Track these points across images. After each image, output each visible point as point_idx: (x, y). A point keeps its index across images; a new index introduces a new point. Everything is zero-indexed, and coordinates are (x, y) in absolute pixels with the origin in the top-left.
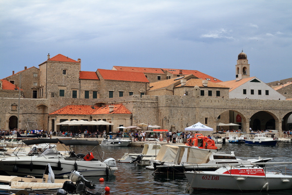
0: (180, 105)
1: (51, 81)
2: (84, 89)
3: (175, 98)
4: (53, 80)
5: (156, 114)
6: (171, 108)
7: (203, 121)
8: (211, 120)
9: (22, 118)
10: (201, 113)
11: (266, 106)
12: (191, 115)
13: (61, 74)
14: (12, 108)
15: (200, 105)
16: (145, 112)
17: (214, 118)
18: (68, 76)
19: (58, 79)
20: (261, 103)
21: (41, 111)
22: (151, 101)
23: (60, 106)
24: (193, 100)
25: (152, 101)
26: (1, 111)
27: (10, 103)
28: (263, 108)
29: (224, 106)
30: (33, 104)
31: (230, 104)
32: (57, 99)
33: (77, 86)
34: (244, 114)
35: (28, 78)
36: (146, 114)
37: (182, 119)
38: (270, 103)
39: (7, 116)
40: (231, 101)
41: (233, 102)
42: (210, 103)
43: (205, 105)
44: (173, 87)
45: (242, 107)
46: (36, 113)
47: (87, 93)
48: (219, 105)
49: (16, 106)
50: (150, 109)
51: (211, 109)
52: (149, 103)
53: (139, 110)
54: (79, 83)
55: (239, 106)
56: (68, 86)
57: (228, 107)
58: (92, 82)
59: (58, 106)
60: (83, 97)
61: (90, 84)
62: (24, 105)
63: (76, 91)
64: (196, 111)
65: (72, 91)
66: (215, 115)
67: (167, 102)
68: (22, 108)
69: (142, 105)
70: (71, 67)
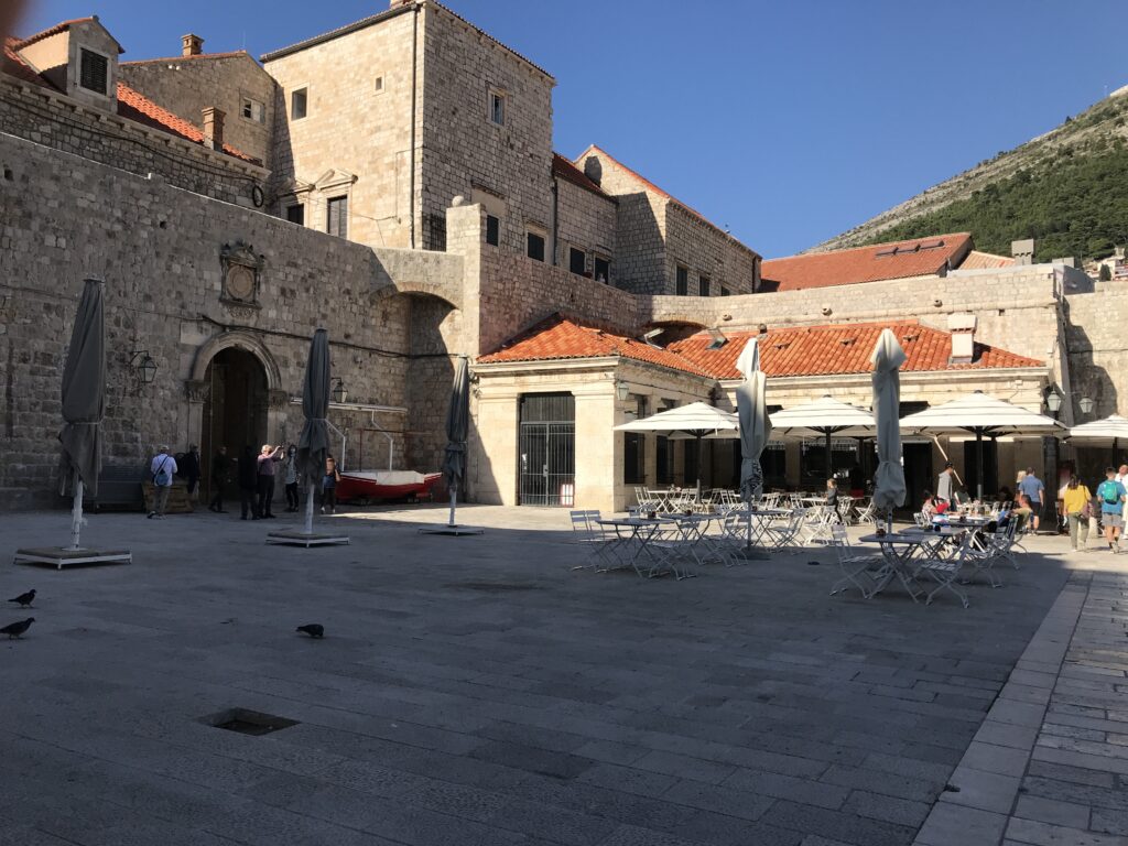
2: (567, 237)
13: (485, 117)
14: (223, 280)
18: (512, 141)
19: (472, 140)
21: (395, 338)
27: (212, 237)
30: (353, 280)
33: (546, 208)
39: (185, 347)
46: (369, 345)
47: (577, 263)
49: (253, 268)
54: (553, 197)
56: (512, 202)
61: (588, 218)
62: (301, 272)
63: (541, 242)
65: (527, 234)
70: (520, 85)
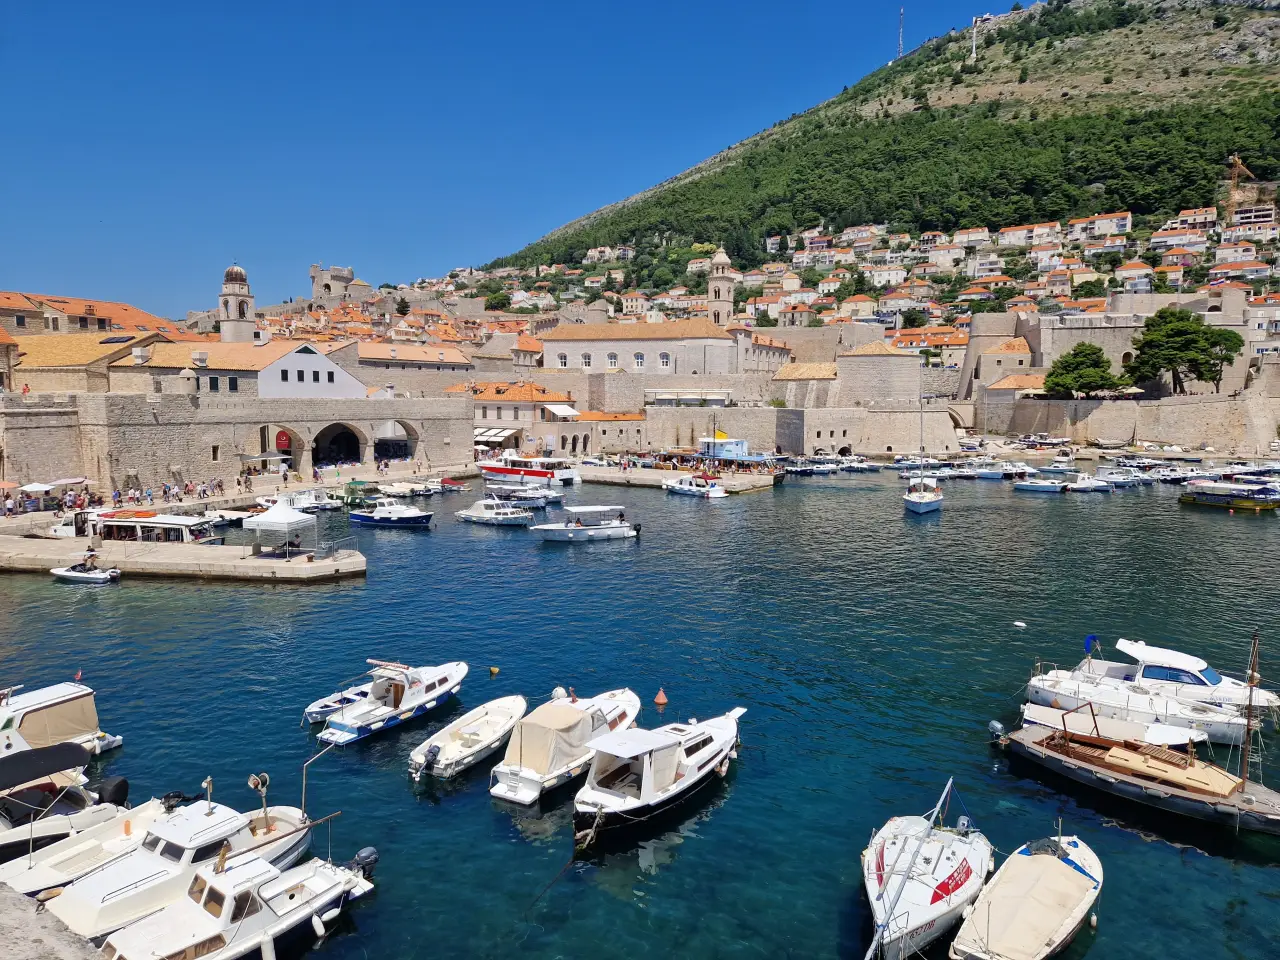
0: (150, 418)
3: (132, 401)
5: (74, 442)
7: (207, 455)
8: (227, 451)
10: (202, 436)
11: (344, 413)
15: (198, 416)
16: (41, 441)
17: (233, 445)
20: (334, 407)
24: (181, 404)
28: (338, 417)
34: (301, 433)
36: (46, 446)
37: (154, 455)
38: (353, 405)
42: (222, 410)
43: (212, 416)
44: (106, 364)
45: (296, 416)
48: (244, 415)
50: (56, 430)
51: (225, 426)
53: (23, 435)
55: (290, 414)
57: (264, 419)
64: (189, 431)
66: (235, 438)
67: (112, 411)
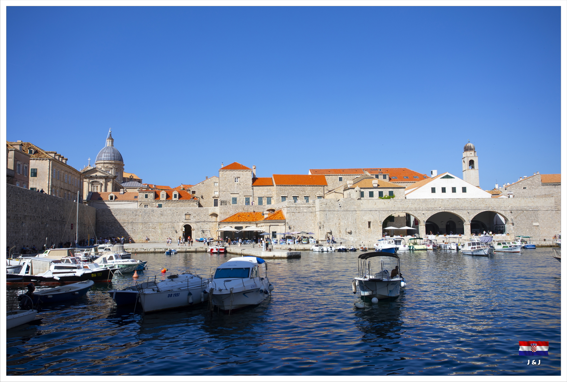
0: (337, 209)
1: (223, 189)
2: (257, 196)
3: (330, 201)
4: (225, 188)
5: (313, 219)
6: (326, 212)
7: (365, 226)
8: (375, 224)
9: (195, 226)
10: (363, 216)
11: (448, 206)
12: (350, 219)
13: (233, 182)
14: (185, 217)
15: (361, 208)
16: (300, 218)
17: (379, 221)
18: (240, 184)
19: (230, 187)
20: (440, 203)
22: (307, 206)
23: (230, 214)
24: (353, 202)
25: (309, 206)
26: (176, 221)
27: (183, 213)
28: (443, 208)
29: (391, 208)
30: (206, 213)
31: (400, 206)
32: (227, 207)
33: (250, 192)
34: (418, 216)
35: (209, 187)
36: (301, 220)
37: (339, 224)
38: (454, 202)
39: (181, 225)
40: (401, 202)
41: (403, 203)
42: (373, 205)
43: (368, 207)
44: (343, 189)
45: (415, 208)
46: (209, 221)
47: (260, 199)
48: (384, 207)
49: (189, 215)
50: (306, 214)
51: (375, 212)
52: (305, 208)
53: (293, 215)
54: (252, 190)
55: (411, 207)
56: (240, 194)
57: (396, 209)
58: (265, 188)
59: (228, 214)
60: (256, 203)
61: (264, 191)
62: (196, 214)
63: (249, 199)
64: (357, 214)
65: (245, 198)
66: (380, 218)
67: (322, 206)
68: (195, 217)
69: (297, 210)
70: (243, 175)
